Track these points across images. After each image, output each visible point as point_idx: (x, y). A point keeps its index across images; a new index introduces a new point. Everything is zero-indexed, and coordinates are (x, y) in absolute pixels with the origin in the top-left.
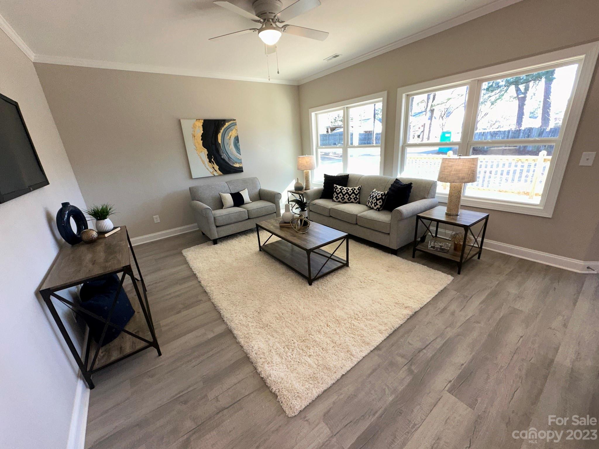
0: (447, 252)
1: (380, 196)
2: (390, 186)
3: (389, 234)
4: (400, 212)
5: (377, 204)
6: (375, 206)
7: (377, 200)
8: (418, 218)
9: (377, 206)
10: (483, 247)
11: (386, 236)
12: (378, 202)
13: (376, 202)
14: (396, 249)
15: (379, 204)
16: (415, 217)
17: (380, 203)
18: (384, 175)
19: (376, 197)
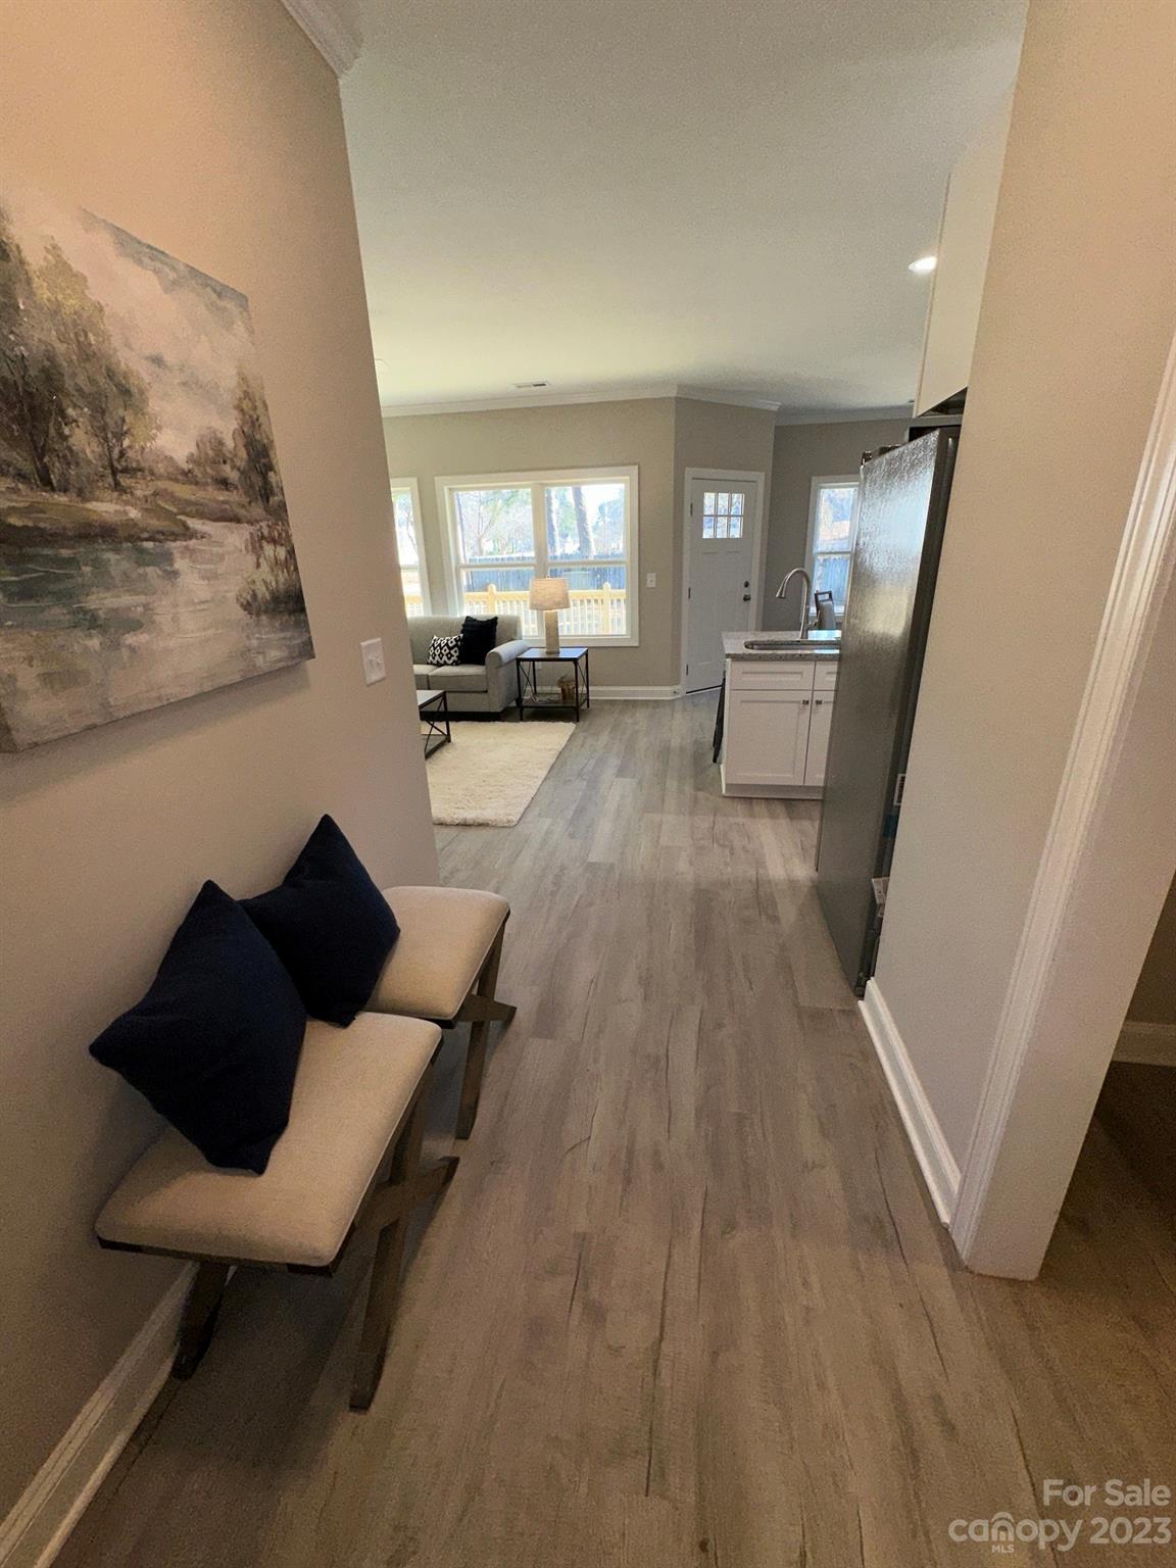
0: (557, 702)
1: (454, 643)
2: (462, 628)
3: (486, 692)
4: (497, 655)
5: (452, 656)
6: (449, 659)
7: (450, 649)
8: (519, 660)
9: (453, 658)
10: (591, 698)
11: (482, 695)
12: (452, 652)
13: (449, 653)
14: (499, 710)
15: (455, 655)
16: (515, 662)
17: (455, 653)
18: (433, 613)
19: (447, 644)
